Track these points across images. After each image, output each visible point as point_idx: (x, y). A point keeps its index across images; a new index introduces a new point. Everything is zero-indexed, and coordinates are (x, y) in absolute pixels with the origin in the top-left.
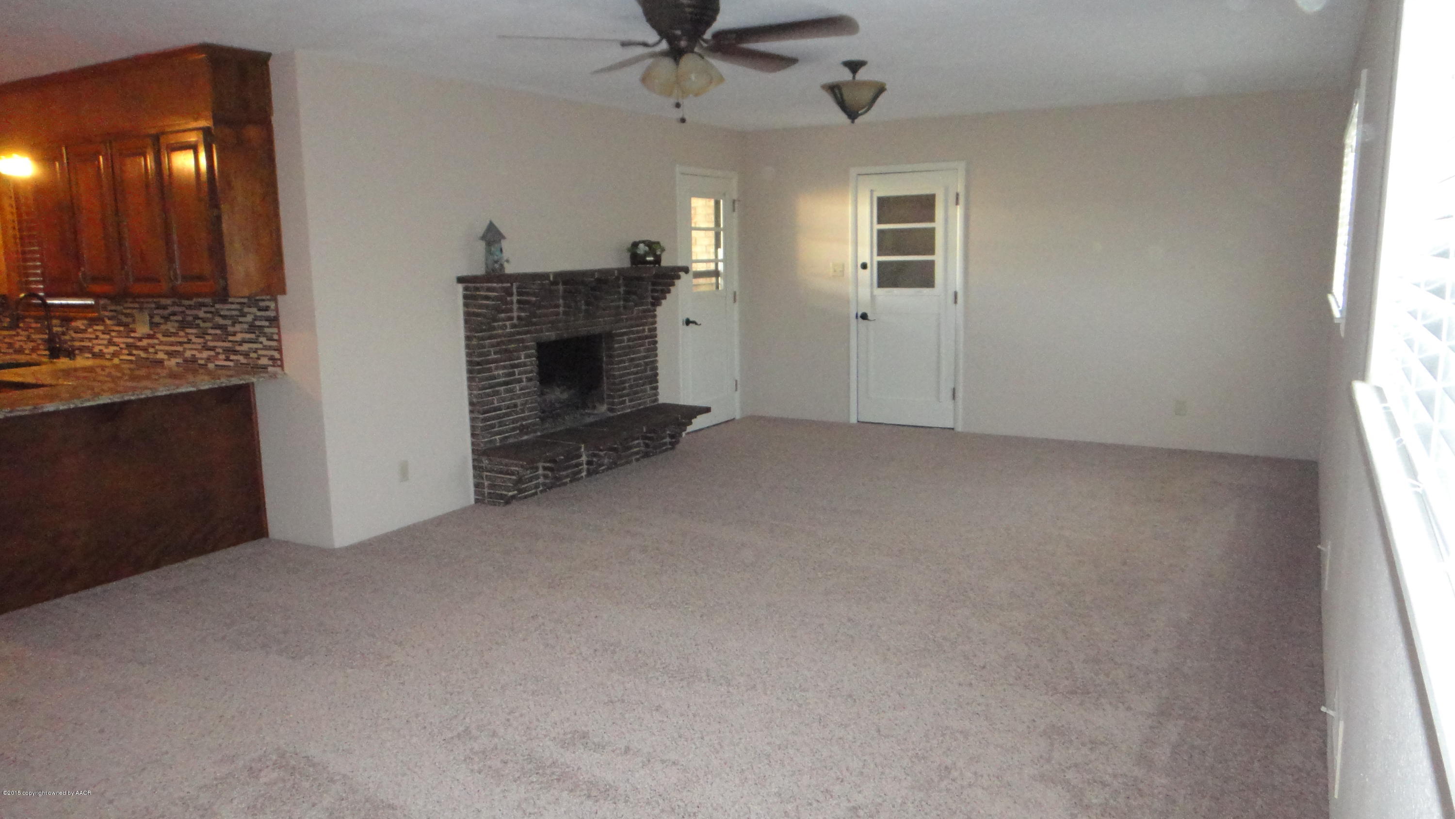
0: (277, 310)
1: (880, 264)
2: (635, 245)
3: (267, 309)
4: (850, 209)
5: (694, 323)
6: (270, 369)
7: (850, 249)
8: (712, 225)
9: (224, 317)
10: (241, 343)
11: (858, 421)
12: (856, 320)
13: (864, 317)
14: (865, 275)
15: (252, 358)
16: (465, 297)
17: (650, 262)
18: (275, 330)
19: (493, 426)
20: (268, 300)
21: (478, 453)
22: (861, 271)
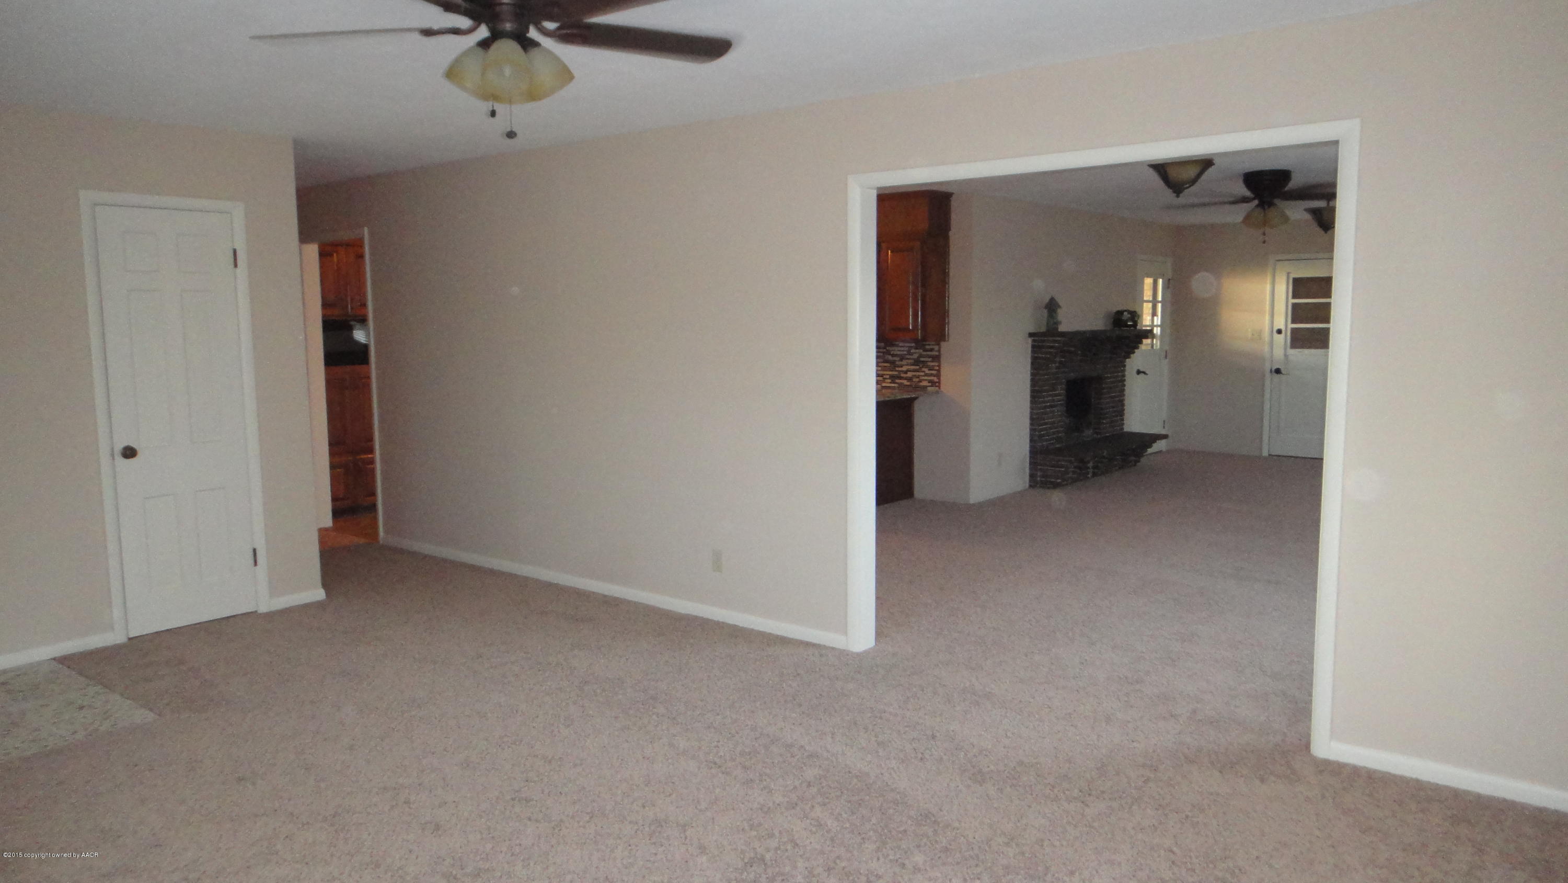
0: (939, 351)
1: (1293, 330)
2: (1120, 313)
3: (932, 350)
4: (1268, 287)
5: (1144, 373)
6: (929, 388)
7: (1267, 317)
8: (1151, 299)
9: (893, 355)
10: (906, 372)
11: (1269, 455)
12: (1270, 374)
13: (1278, 371)
14: (1280, 339)
15: (915, 382)
16: (1033, 347)
17: (1130, 326)
18: (937, 364)
19: (1043, 435)
20: (933, 345)
21: (1034, 452)
22: (1276, 336)
